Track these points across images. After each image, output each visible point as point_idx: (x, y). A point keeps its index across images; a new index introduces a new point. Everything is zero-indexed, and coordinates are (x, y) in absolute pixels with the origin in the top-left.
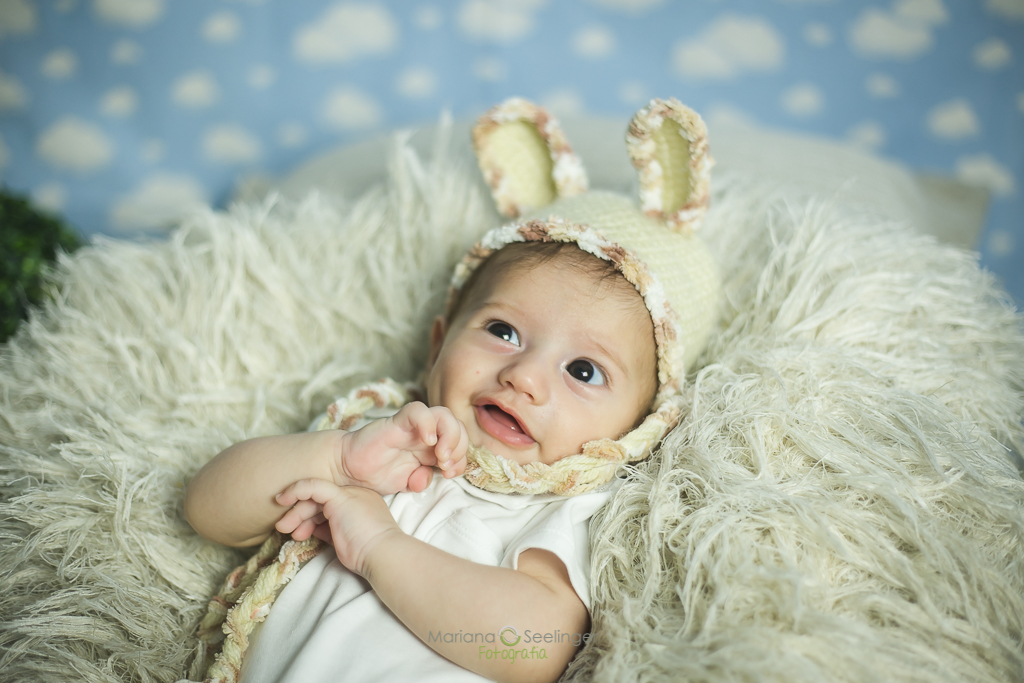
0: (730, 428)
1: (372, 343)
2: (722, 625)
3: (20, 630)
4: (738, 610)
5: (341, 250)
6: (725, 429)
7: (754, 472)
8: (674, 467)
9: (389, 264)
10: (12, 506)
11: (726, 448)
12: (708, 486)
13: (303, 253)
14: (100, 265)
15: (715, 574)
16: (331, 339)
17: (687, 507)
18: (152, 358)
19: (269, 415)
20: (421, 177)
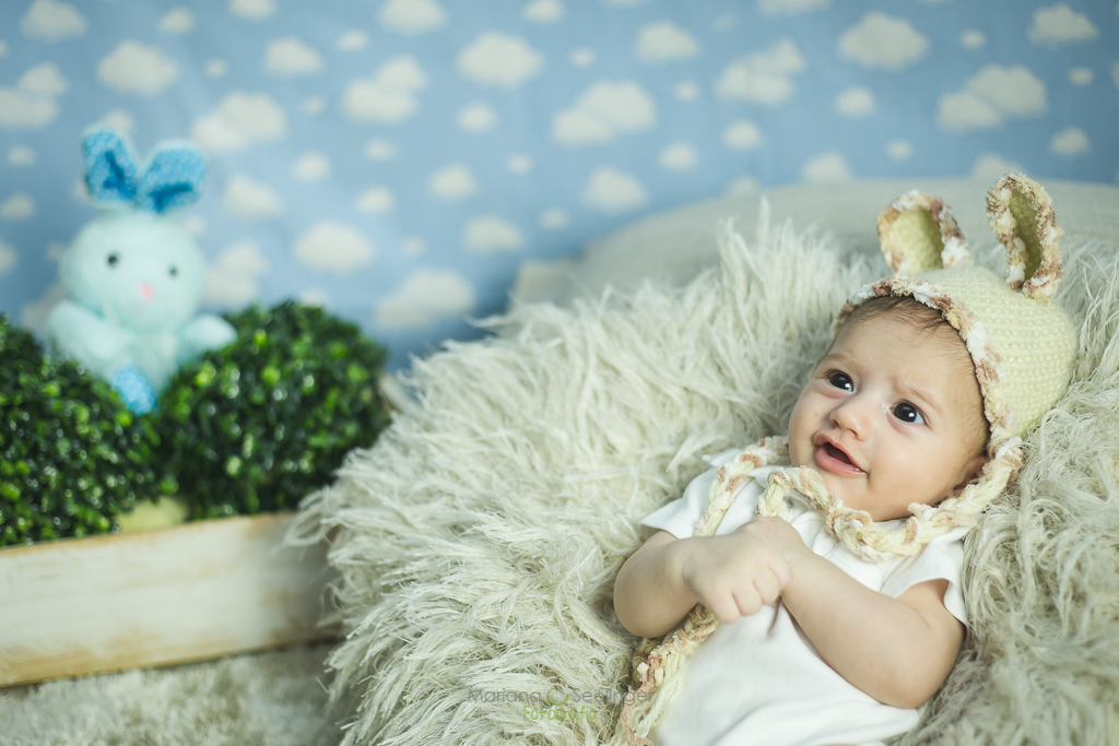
0: (1077, 462)
1: (723, 411)
2: (1094, 626)
3: (479, 686)
4: (1105, 614)
5: (681, 332)
6: (1072, 463)
7: (1104, 498)
8: (1034, 498)
9: (731, 340)
10: (445, 585)
11: (1080, 479)
12: (1066, 512)
13: (646, 339)
14: (457, 365)
15: (1085, 583)
16: (684, 413)
17: (1049, 532)
18: (528, 446)
19: (642, 487)
20: (749, 256)
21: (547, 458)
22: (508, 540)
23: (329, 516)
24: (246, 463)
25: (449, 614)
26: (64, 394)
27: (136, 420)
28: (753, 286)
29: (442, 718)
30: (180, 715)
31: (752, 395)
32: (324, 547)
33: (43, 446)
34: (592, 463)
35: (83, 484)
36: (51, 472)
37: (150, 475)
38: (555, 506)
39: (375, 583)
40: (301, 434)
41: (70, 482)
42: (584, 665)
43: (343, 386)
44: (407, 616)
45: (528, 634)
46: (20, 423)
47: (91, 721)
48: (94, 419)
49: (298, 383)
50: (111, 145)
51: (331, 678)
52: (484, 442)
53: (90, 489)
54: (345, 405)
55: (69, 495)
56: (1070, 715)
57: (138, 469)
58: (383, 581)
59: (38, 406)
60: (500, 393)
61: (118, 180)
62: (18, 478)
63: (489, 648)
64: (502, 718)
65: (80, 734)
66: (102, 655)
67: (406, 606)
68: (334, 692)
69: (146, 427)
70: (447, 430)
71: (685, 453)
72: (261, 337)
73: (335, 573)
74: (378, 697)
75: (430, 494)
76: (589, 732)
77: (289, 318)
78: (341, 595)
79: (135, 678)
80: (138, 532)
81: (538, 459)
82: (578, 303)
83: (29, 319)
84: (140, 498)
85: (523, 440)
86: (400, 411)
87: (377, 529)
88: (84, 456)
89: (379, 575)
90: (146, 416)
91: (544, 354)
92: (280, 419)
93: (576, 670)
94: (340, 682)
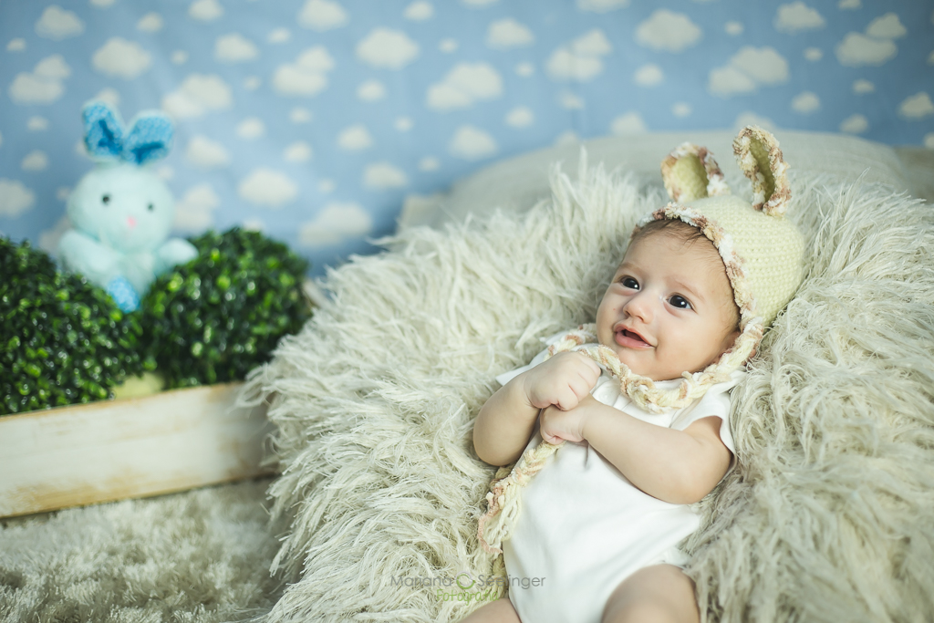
0: (814, 337)
1: (556, 303)
2: (828, 457)
3: (379, 507)
4: (836, 447)
5: (523, 246)
6: (810, 338)
7: (834, 363)
8: (783, 364)
9: (561, 251)
10: (353, 434)
11: (816, 349)
12: (807, 373)
13: (498, 252)
14: (360, 272)
15: (821, 426)
16: (527, 305)
17: (795, 388)
18: (413, 331)
19: (497, 360)
20: (573, 190)
21: (427, 340)
22: (399, 400)
23: (268, 385)
24: (206, 347)
25: (357, 455)
26: (72, 298)
27: (125, 316)
28: (576, 212)
29: (352, 531)
30: (161, 532)
31: (575, 291)
32: (264, 408)
33: (57, 336)
34: (460, 344)
35: (87, 364)
36: (64, 356)
37: (136, 357)
38: (433, 375)
39: (302, 433)
40: (247, 325)
41: (77, 363)
42: (456, 490)
43: (277, 289)
44: (326, 457)
45: (414, 469)
46: (40, 320)
47: (96, 538)
48: (94, 316)
49: (243, 288)
50: (103, 115)
51: (271, 503)
52: (380, 329)
53: (92, 368)
54: (278, 303)
55: (77, 372)
56: (812, 522)
57: (127, 352)
58: (308, 432)
59: (53, 308)
60: (392, 292)
61: (109, 141)
62: (39, 360)
63: (386, 480)
64: (397, 531)
65: (88, 548)
66: (103, 489)
67: (325, 450)
68: (274, 514)
69: (132, 322)
70: (353, 321)
71: (528, 335)
72: (215, 254)
73: (273, 427)
74: (306, 517)
75: (342, 368)
76: (460, 540)
77: (236, 240)
78: (278, 442)
79: (127, 506)
80: (128, 399)
81: (420, 341)
82: (448, 226)
83: (45, 244)
84: (129, 374)
85: (409, 327)
86: (319, 307)
87: (303, 394)
88: (87, 344)
89: (305, 427)
90: (132, 314)
91: (424, 264)
92: (231, 314)
93: (450, 495)
94: (278, 507)
